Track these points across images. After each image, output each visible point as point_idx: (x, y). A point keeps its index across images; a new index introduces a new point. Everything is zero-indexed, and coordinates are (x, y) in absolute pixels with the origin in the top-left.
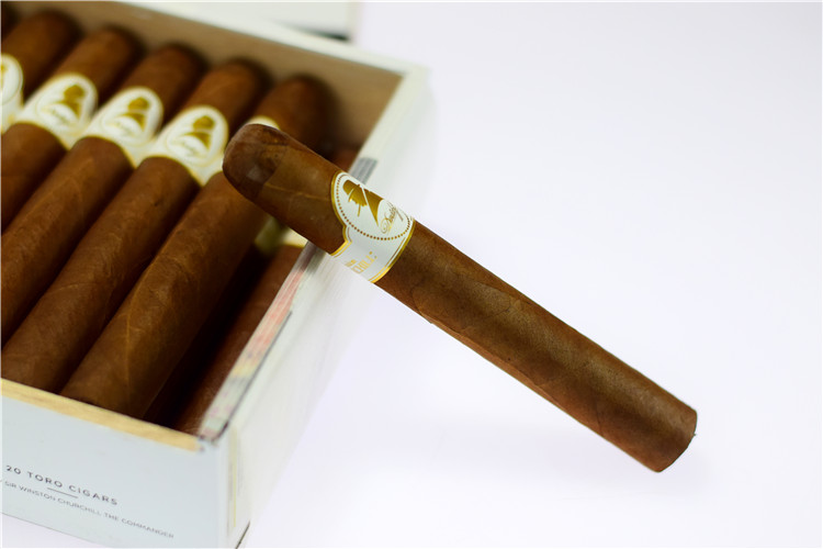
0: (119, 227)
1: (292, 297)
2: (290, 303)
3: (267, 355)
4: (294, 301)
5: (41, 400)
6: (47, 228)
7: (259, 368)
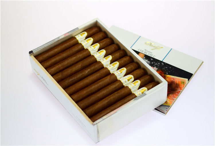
3: (109, 116)
7: (106, 118)
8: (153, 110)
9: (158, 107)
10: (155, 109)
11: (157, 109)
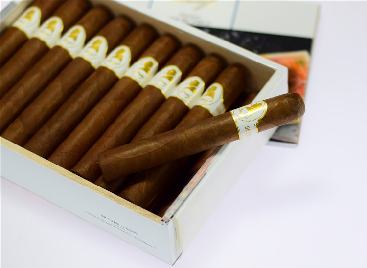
0: (154, 127)
1: (208, 166)
2: (206, 169)
3: (193, 190)
4: (208, 168)
5: (111, 197)
6: (127, 124)
7: (189, 195)
8: (267, 144)
9: (274, 135)
10: (271, 140)
11: (276, 138)
